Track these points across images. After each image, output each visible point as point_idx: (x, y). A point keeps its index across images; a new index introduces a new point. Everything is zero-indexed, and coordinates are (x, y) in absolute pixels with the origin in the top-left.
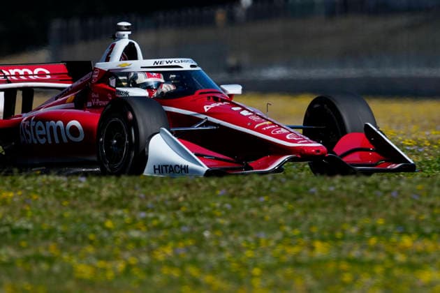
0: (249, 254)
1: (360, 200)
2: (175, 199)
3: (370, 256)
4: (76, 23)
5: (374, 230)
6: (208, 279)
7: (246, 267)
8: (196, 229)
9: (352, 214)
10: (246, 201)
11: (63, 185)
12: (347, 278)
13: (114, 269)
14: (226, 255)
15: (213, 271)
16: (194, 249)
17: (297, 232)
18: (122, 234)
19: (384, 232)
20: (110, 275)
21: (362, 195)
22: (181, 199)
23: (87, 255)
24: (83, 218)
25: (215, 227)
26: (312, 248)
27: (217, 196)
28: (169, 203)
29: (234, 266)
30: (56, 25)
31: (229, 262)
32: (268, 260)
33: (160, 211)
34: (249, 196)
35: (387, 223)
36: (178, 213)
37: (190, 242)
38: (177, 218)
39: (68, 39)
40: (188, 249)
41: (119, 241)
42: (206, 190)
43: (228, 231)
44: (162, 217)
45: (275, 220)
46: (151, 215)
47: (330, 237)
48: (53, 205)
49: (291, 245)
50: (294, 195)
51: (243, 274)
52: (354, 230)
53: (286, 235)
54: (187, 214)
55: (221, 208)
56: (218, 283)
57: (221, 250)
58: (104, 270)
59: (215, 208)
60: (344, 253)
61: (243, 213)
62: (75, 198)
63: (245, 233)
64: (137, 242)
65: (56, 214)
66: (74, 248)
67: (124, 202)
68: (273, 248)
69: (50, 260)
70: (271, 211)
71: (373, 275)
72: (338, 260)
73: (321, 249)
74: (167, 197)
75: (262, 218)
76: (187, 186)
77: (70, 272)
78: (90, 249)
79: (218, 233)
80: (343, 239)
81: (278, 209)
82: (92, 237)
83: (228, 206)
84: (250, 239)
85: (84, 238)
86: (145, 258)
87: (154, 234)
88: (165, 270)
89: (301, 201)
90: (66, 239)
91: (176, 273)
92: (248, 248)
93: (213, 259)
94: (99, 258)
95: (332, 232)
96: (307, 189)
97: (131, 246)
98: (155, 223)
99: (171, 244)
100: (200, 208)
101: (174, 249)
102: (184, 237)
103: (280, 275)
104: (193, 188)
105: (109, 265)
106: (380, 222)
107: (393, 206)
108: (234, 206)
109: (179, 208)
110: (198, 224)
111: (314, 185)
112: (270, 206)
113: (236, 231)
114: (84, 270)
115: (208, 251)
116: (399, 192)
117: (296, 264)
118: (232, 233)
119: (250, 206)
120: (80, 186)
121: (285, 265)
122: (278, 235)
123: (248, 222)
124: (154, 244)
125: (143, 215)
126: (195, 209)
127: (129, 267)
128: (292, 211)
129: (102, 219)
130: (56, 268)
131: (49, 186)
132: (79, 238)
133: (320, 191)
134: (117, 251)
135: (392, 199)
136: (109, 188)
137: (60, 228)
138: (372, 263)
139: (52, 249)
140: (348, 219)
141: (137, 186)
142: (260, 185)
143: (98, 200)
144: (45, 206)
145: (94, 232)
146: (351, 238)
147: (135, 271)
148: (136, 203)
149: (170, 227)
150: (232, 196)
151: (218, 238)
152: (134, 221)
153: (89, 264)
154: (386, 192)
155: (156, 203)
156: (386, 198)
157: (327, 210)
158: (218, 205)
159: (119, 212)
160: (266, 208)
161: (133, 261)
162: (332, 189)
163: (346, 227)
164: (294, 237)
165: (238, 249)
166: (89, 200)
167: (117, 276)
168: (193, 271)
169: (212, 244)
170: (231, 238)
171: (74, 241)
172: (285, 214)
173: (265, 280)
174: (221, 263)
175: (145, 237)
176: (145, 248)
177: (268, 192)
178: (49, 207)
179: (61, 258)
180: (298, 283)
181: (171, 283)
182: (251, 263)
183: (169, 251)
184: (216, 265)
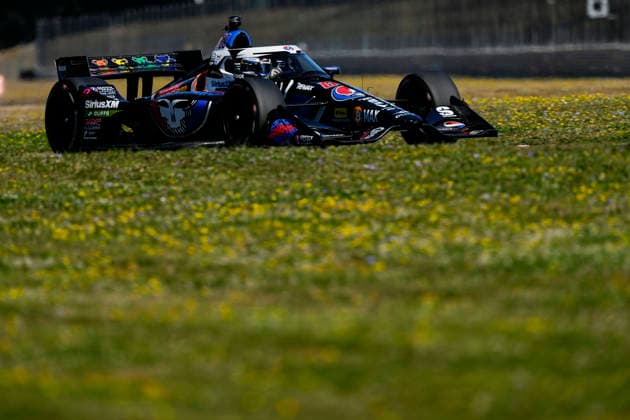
0: (198, 215)
1: (291, 167)
2: (138, 170)
3: (299, 215)
4: (57, 22)
5: (303, 193)
6: (164, 238)
7: (195, 226)
8: (155, 195)
9: (284, 179)
10: (196, 171)
11: (44, 161)
12: (280, 234)
13: (85, 231)
14: (179, 218)
15: (169, 232)
16: (152, 213)
17: (238, 195)
18: (92, 201)
19: (311, 194)
20: (82, 236)
21: (292, 163)
22: (142, 170)
23: (63, 220)
24: (60, 188)
25: (171, 194)
26: (251, 209)
27: (172, 167)
28: (132, 174)
29: (186, 226)
30: (41, 23)
31: (181, 222)
32: (214, 221)
33: (124, 182)
34: (199, 166)
35: (314, 186)
36: (139, 182)
37: (149, 207)
38: (139, 186)
39: (51, 34)
40: (147, 212)
41: (89, 208)
42: (163, 162)
43: (180, 196)
44: (126, 187)
45: (221, 186)
46: (117, 185)
47: (265, 200)
48: (35, 178)
49: (233, 207)
50: (235, 164)
51: (193, 232)
52: (286, 193)
53: (229, 199)
54: (146, 183)
55: (176, 177)
56: (172, 241)
57: (175, 213)
58: (78, 232)
59: (170, 177)
60: (278, 213)
61: (193, 182)
62: (53, 171)
63: (195, 198)
64: (105, 208)
65: (38, 185)
66: (52, 214)
67: (94, 174)
68: (218, 210)
69: (33, 225)
70: (217, 179)
71: (302, 232)
72: (273, 219)
73: (259, 210)
74: (130, 169)
75: (210, 185)
76: (147, 158)
77: (48, 234)
78: (66, 215)
79: (173, 198)
80: (277, 201)
81: (223, 177)
82: (67, 204)
83: (181, 175)
84: (199, 203)
85: (61, 205)
86: (111, 222)
87: (118, 200)
88: (128, 231)
89: (242, 170)
90: (46, 207)
91: (137, 233)
92: (197, 211)
93: (168, 220)
94: (73, 222)
95: (268, 195)
96: (247, 159)
97: (100, 211)
98: (120, 191)
99: (133, 209)
100: (157, 177)
101: (136, 212)
102: (144, 203)
103: (224, 233)
104: (152, 161)
105: (81, 228)
106: (309, 185)
107: (319, 171)
108: (185, 175)
109: (140, 178)
110: (156, 191)
111: (252, 155)
112: (216, 174)
113: (187, 196)
114: (60, 233)
115: (164, 214)
116: (324, 159)
117: (238, 223)
118: (184, 198)
119: (200, 175)
120: (58, 161)
121: (229, 224)
122: (223, 199)
123: (198, 189)
124: (119, 209)
125: (110, 184)
126: (154, 178)
127: (98, 229)
128: (234, 178)
129: (76, 189)
130: (38, 232)
131: (32, 162)
132: (57, 206)
133: (258, 161)
134: (88, 215)
135: (318, 164)
136: (82, 163)
137: (41, 197)
138: (301, 221)
139: (34, 216)
140: (281, 183)
141: (105, 160)
142: (207, 157)
143: (72, 173)
144: (29, 179)
145: (69, 200)
146: (284, 200)
147: (103, 232)
148: (104, 174)
149: (132, 195)
150: (184, 167)
151: (172, 204)
152: (103, 190)
153: (65, 228)
154: (313, 160)
155: (120, 174)
156: (313, 165)
157: (264, 176)
158: (173, 174)
159: (90, 183)
160: (212, 176)
161: (101, 224)
162: (268, 158)
163: (278, 190)
164: (236, 200)
165: (189, 212)
166: (65, 172)
167: (88, 237)
168: (151, 231)
169: (168, 207)
170: (184, 202)
171: (53, 208)
172: (228, 181)
173: (211, 237)
174: (175, 223)
175: (111, 203)
176: (112, 213)
177: (214, 162)
178: (32, 180)
179: (42, 223)
180: (239, 239)
181: (134, 241)
182: (200, 223)
183: (131, 215)
184: (171, 226)
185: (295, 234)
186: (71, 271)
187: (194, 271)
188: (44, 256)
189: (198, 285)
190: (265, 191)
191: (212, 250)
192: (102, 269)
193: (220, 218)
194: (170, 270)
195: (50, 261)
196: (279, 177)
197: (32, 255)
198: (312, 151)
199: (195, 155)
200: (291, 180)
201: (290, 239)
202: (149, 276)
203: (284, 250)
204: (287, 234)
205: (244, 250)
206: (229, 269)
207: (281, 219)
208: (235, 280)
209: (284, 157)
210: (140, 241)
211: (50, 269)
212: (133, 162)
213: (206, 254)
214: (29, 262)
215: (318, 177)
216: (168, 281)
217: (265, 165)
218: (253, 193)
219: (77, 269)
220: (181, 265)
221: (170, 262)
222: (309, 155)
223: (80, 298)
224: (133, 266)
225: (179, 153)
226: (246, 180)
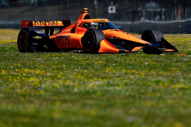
185: (15, 80)
190: (5, 66)
196: (10, 62)
198: (21, 54)
200: (14, 63)
201: (13, 82)
203: (11, 86)
204: (12, 80)
207: (11, 75)
209: (11, 55)
215: (22, 62)
217: (5, 58)
222: (19, 55)
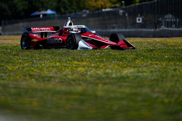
0: (43, 65)
1: (66, 54)
3: (68, 65)
4: (7, 21)
5: (68, 60)
6: (35, 70)
7: (42, 67)
8: (32, 60)
9: (64, 57)
10: (42, 55)
11: (5, 52)
12: (63, 69)
13: (16, 68)
14: (38, 65)
15: (36, 68)
16: (32, 64)
17: (53, 60)
18: (17, 61)
19: (71, 60)
20: (15, 69)
21: (66, 53)
22: (29, 54)
23: (10, 65)
24: (9, 58)
25: (36, 60)
26: (56, 64)
27: (37, 54)
28: (27, 55)
30: (3, 22)
31: (39, 66)
32: (47, 66)
33: (25, 57)
34: (43, 53)
35: (71, 59)
36: (29, 57)
37: (31, 63)
38: (28, 58)
39: (5, 24)
40: (31, 64)
41: (17, 62)
42: (34, 52)
43: (39, 60)
44: (25, 58)
45: (48, 58)
46: (23, 57)
47: (60, 61)
48: (3, 55)
49: (52, 63)
50: (52, 53)
51: (42, 69)
52: (64, 60)
53: (50, 61)
54: (30, 57)
55: (37, 56)
56: (37, 71)
57: (37, 64)
58: (14, 68)
59: (36, 56)
60: (63, 64)
61: (42, 57)
62: (8, 54)
63: (42, 61)
64: (20, 63)
65: (4, 57)
66: (8, 64)
67: (18, 55)
68: (48, 64)
69: (3, 66)
70: (47, 56)
71: (69, 69)
72: (62, 66)
73: (58, 64)
74: (26, 54)
75: (46, 58)
76: (30, 51)
77: (7, 68)
78: (11, 64)
79: (37, 61)
80: (62, 62)
81: (49, 56)
82: (11, 62)
83: (39, 55)
84: (43, 62)
85: (10, 62)
86: (22, 66)
87: (24, 61)
88: (26, 68)
89: (53, 55)
90: (6, 62)
91: (28, 69)
92: (43, 64)
93: (36, 66)
94: (13, 66)
95: (60, 60)
96: (55, 52)
97: (19, 63)
98: (24, 59)
99: (27, 63)
100: (33, 56)
101: (28, 64)
102: (30, 61)
103: (49, 69)
104: (31, 52)
105: (15, 67)
106: (70, 58)
107: (72, 55)
108: (40, 55)
109: (29, 56)
110: (32, 59)
111: (56, 51)
112: (47, 55)
113: (40, 60)
114: (10, 68)
115: (35, 64)
116: (74, 53)
117: (53, 67)
118: (39, 61)
119: (43, 55)
120: (9, 52)
121: (51, 67)
122: (49, 61)
123: (43, 59)
124: (24, 63)
125: (21, 57)
126: (32, 56)
127: (19, 67)
128: (52, 56)
129: (13, 58)
130: (4, 68)
131: (2, 52)
132: (9, 62)
133: (57, 52)
134: (16, 64)
135: (72, 54)
136: (15, 52)
137: (5, 60)
138: (68, 66)
139: (3, 64)
140: (63, 58)
141: (20, 52)
142: (45, 51)
143: (12, 54)
144: (2, 56)
145: (12, 61)
146: (64, 62)
147: (20, 68)
148: (20, 55)
149: (27, 60)
150: (39, 54)
151: (37, 62)
152: (20, 59)
153: (11, 67)
154: (71, 53)
155: (24, 55)
156: (71, 54)
157: (59, 56)
158: (36, 55)
159: (17, 57)
160: (46, 56)
161: (20, 66)
162: (60, 52)
163: (63, 59)
164: (52, 61)
165: (41, 64)
166: (11, 54)
167: (16, 69)
168: (32, 68)
169: (36, 63)
170: (39, 62)
171: (8, 62)
172: (50, 57)
173: (46, 70)
174: (37, 67)
175: (22, 61)
176: (22, 64)
177: (47, 53)
178: (3, 56)
179: (5, 66)
180: (53, 71)
181: (27, 71)
182: (43, 66)
183: (27, 64)
184: (36, 67)
185: (67, 69)
186: (13, 77)
187: (43, 77)
188: (6, 73)
189: (44, 81)
190: (59, 59)
191: (47, 73)
192: (20, 77)
193: (48, 65)
194: (37, 77)
195: (8, 74)
196: (62, 56)
197: (3, 73)
198: (71, 50)
199: (42, 51)
200: (66, 57)
201: (66, 71)
202: (32, 78)
203: (64, 73)
204: (65, 70)
205: (55, 73)
206: (51, 77)
207: (64, 66)
208: (53, 80)
209: (64, 52)
210: (29, 70)
211: (8, 76)
212: (27, 52)
213: (45, 74)
214: (2, 74)
215: (72, 57)
216: (36, 80)
217: (59, 53)
218: (56, 60)
219: (14, 76)
220: (39, 76)
221: (37, 76)
222: (70, 51)
223: (15, 83)
224: (28, 76)
225: (38, 50)
226: (54, 57)
